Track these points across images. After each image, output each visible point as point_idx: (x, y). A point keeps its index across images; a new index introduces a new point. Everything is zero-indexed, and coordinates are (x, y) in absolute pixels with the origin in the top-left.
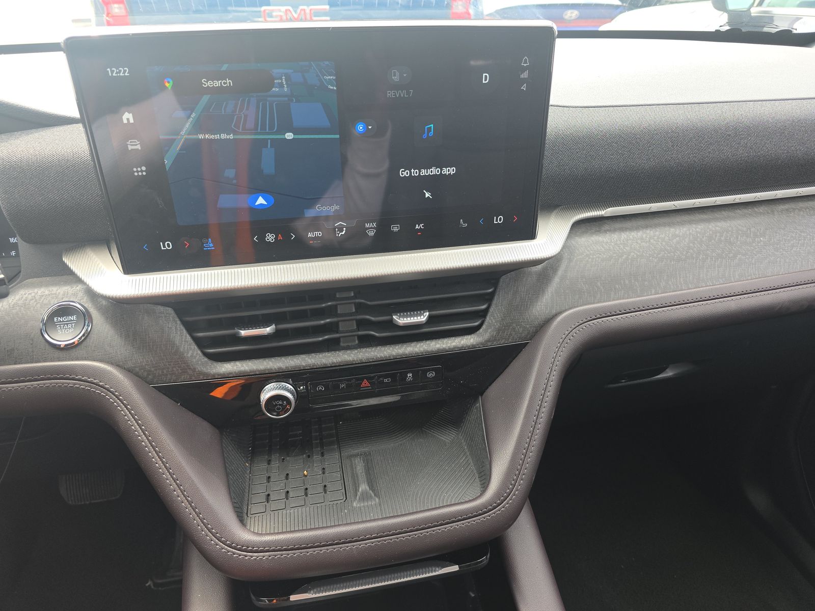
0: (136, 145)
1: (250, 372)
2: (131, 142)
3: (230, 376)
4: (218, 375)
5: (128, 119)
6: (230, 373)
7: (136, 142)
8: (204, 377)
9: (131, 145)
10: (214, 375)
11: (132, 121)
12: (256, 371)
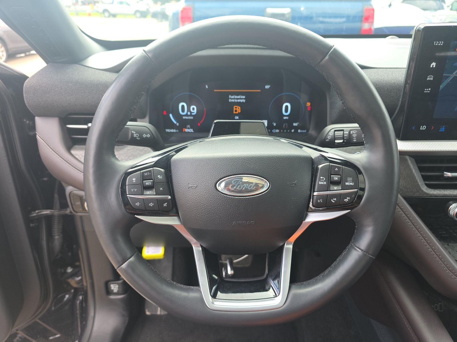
0: (431, 78)
1: (449, 195)
2: (429, 76)
3: (439, 196)
4: (433, 195)
5: (433, 66)
6: (439, 195)
7: (432, 76)
8: (426, 195)
9: (429, 78)
10: (431, 195)
11: (434, 66)
12: (452, 195)
